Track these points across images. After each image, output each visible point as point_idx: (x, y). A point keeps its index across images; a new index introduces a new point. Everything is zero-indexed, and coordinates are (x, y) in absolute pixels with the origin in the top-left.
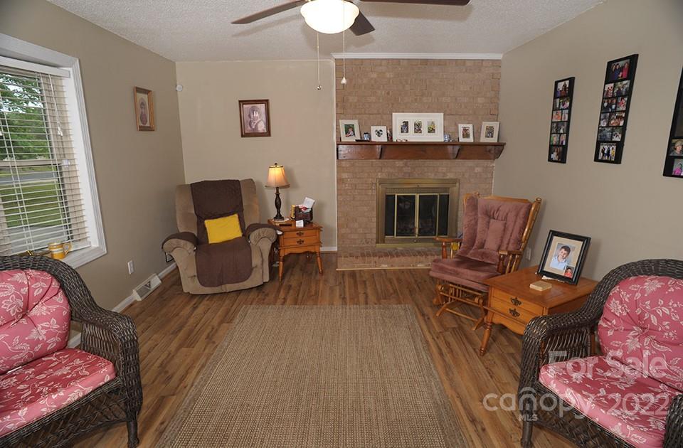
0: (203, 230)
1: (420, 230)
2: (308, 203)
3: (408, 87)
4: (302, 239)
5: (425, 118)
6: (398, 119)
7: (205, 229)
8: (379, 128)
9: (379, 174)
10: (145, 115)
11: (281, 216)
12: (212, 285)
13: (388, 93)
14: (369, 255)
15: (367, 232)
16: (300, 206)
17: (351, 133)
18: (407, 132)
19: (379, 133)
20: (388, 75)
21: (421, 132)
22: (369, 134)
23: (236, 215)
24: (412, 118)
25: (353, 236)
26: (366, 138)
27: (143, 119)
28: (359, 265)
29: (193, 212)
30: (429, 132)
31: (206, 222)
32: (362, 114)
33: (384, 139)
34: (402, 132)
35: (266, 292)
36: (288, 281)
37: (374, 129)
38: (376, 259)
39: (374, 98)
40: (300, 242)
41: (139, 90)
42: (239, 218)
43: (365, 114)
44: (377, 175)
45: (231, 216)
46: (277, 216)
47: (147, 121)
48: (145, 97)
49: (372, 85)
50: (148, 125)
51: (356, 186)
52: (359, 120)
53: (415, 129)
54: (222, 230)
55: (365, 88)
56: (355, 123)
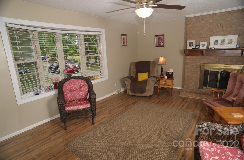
0: (137, 77)
1: (219, 85)
2: (171, 71)
3: (219, 25)
4: (166, 83)
5: (227, 38)
6: (213, 39)
7: (138, 76)
8: (203, 43)
9: (203, 61)
10: (124, 42)
11: (162, 74)
12: (134, 93)
13: (209, 29)
14: (193, 93)
15: (196, 84)
16: (168, 72)
17: (191, 45)
18: (217, 44)
19: (203, 45)
20: (210, 21)
21: (224, 44)
22: (199, 46)
23: (147, 73)
24: (220, 38)
25: (190, 85)
26: (197, 47)
27: (124, 43)
28: (188, 96)
29: (135, 71)
30: (228, 44)
31: (138, 74)
32: (197, 38)
33: (205, 47)
34: (214, 44)
35: (151, 98)
36: (160, 97)
37: (201, 44)
38: (195, 94)
39: (203, 31)
40: (165, 84)
41: (122, 35)
42: (148, 74)
43: (198, 38)
44: (202, 62)
45: (146, 73)
46: (161, 74)
47: (125, 43)
48: (125, 37)
49: (202, 26)
50: (125, 44)
51: (193, 66)
52: (196, 40)
53: (221, 43)
54: (143, 77)
55: (199, 27)
56: (194, 42)
